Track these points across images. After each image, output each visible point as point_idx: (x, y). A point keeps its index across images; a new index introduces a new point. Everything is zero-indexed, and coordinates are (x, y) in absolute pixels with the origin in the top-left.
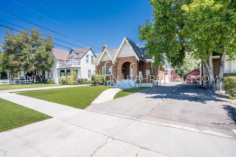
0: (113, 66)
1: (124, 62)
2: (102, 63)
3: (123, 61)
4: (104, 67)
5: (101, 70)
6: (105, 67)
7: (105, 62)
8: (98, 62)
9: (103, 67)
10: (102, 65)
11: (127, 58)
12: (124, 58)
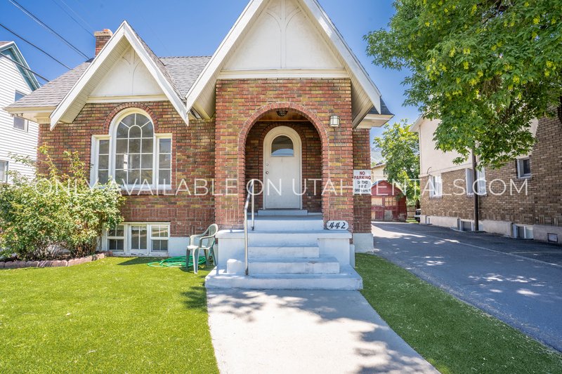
0: (169, 136)
1: (265, 108)
2: (90, 112)
3: (255, 100)
4: (103, 137)
5: (86, 157)
6: (112, 136)
7: (110, 110)
8: (62, 98)
9: (95, 141)
10: (88, 127)
11: (284, 87)
12: (265, 85)
